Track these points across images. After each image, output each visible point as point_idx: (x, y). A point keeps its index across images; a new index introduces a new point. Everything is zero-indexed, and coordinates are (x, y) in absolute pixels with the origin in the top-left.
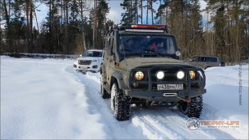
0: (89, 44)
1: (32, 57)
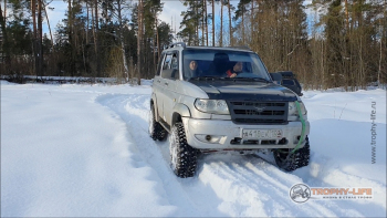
0: (131, 61)
1: (43, 81)
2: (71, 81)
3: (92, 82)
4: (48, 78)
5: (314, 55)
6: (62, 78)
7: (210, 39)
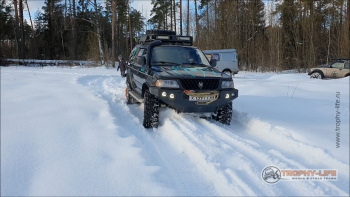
0: (106, 45)
1: (26, 64)
2: (51, 64)
3: (70, 65)
4: (30, 61)
5: (271, 41)
6: (43, 61)
7: (178, 26)
